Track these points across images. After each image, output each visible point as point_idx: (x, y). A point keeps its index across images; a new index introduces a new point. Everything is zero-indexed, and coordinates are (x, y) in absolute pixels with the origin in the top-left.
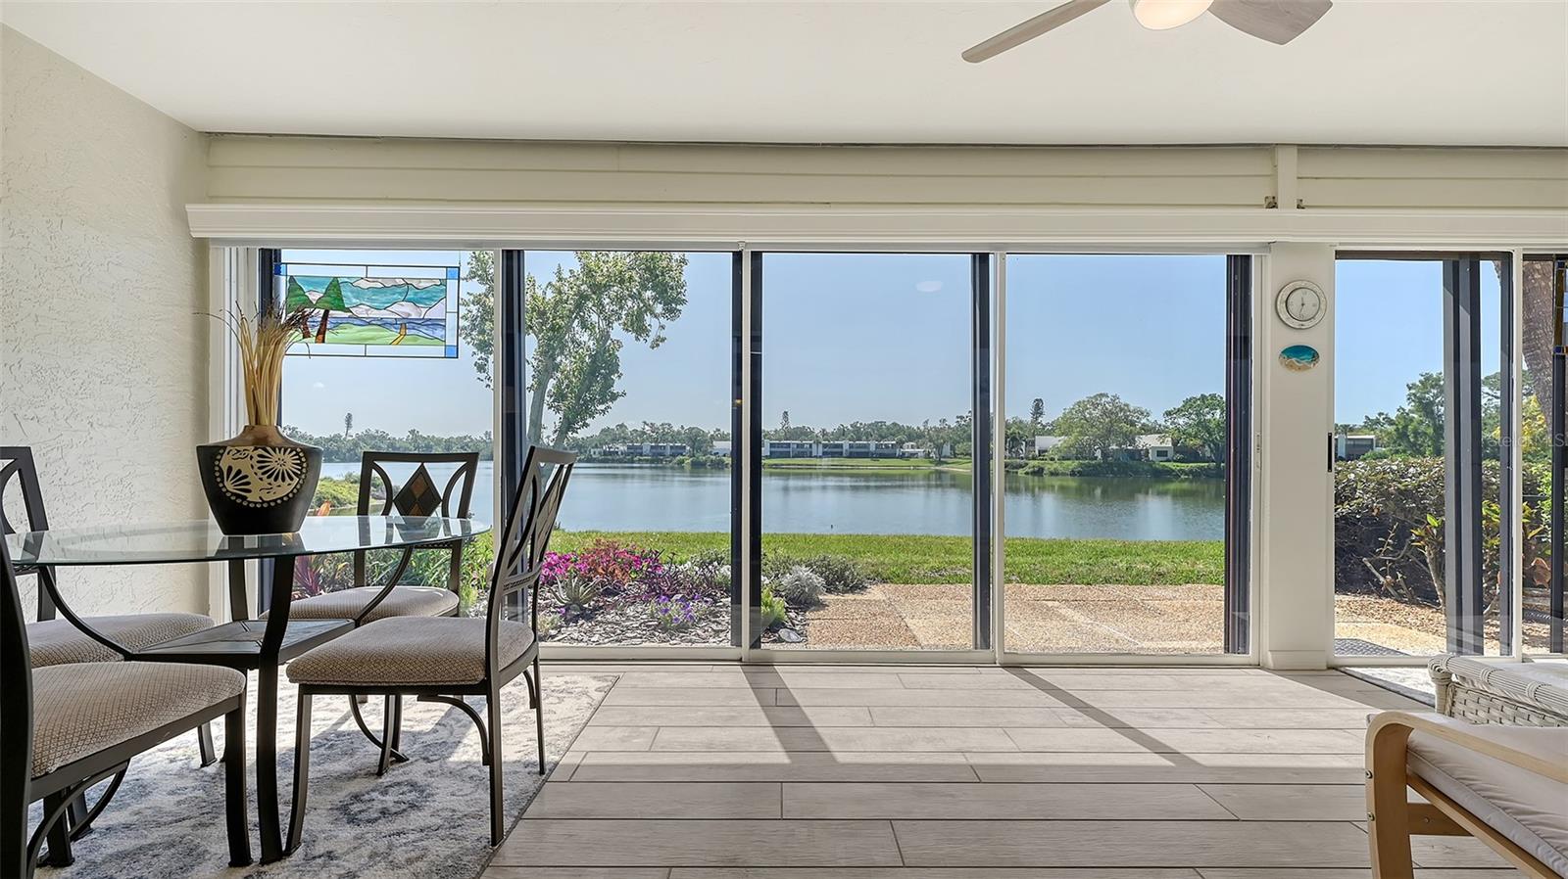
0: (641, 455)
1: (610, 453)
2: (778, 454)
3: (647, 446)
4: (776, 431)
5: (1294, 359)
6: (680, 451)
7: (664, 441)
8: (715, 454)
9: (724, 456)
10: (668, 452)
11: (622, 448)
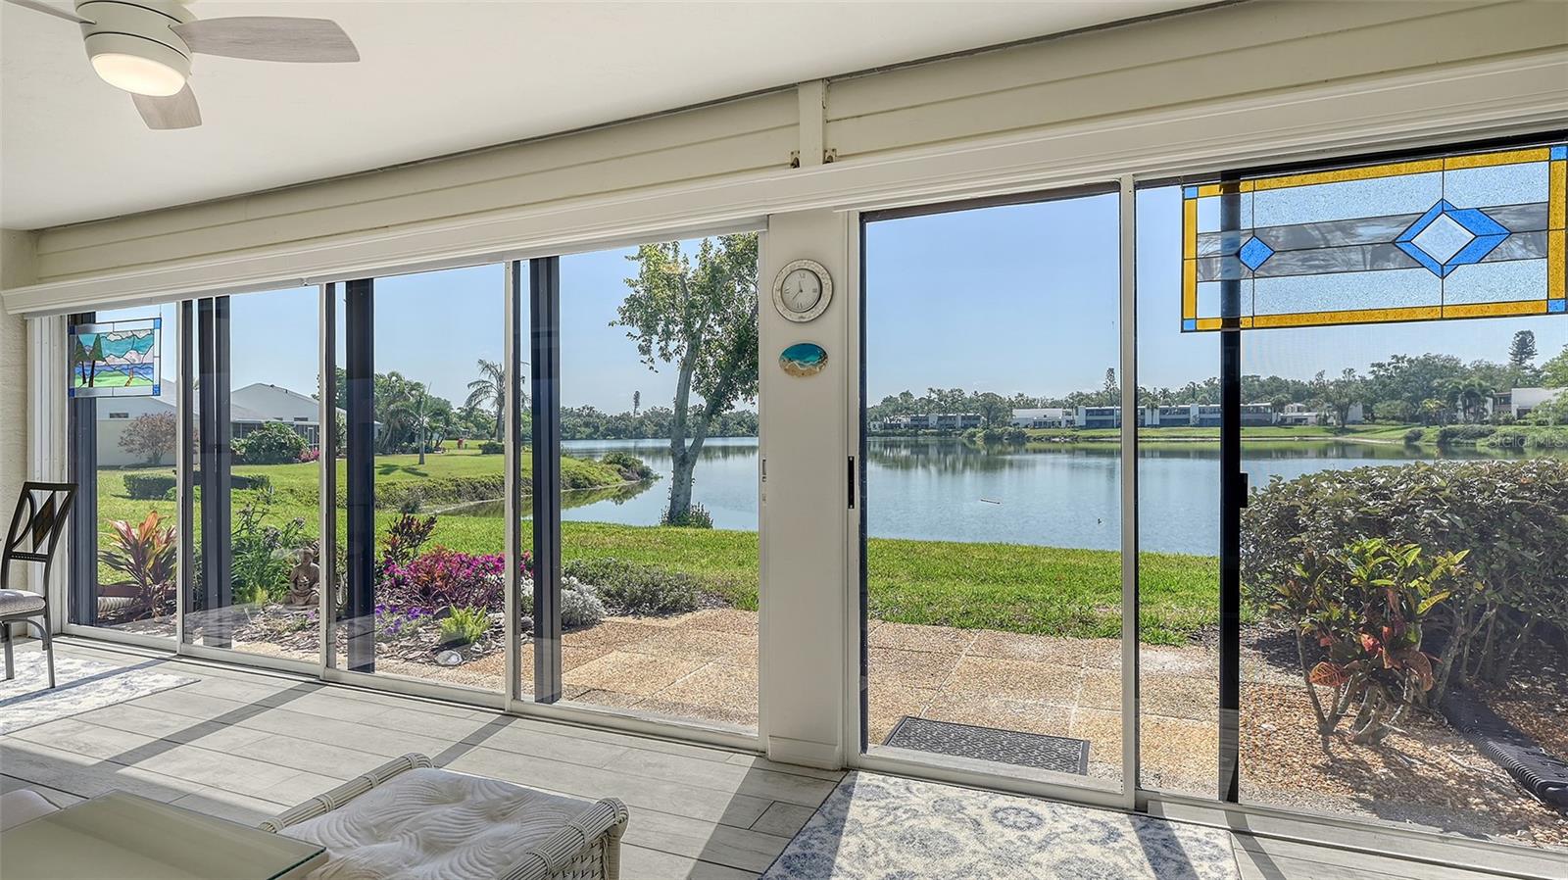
0: (927, 427)
1: (892, 427)
2: (1098, 425)
3: (933, 419)
4: (1098, 394)
5: (796, 362)
6: (973, 422)
7: (954, 411)
8: (1014, 425)
9: (1026, 427)
10: (959, 423)
11: (905, 420)
